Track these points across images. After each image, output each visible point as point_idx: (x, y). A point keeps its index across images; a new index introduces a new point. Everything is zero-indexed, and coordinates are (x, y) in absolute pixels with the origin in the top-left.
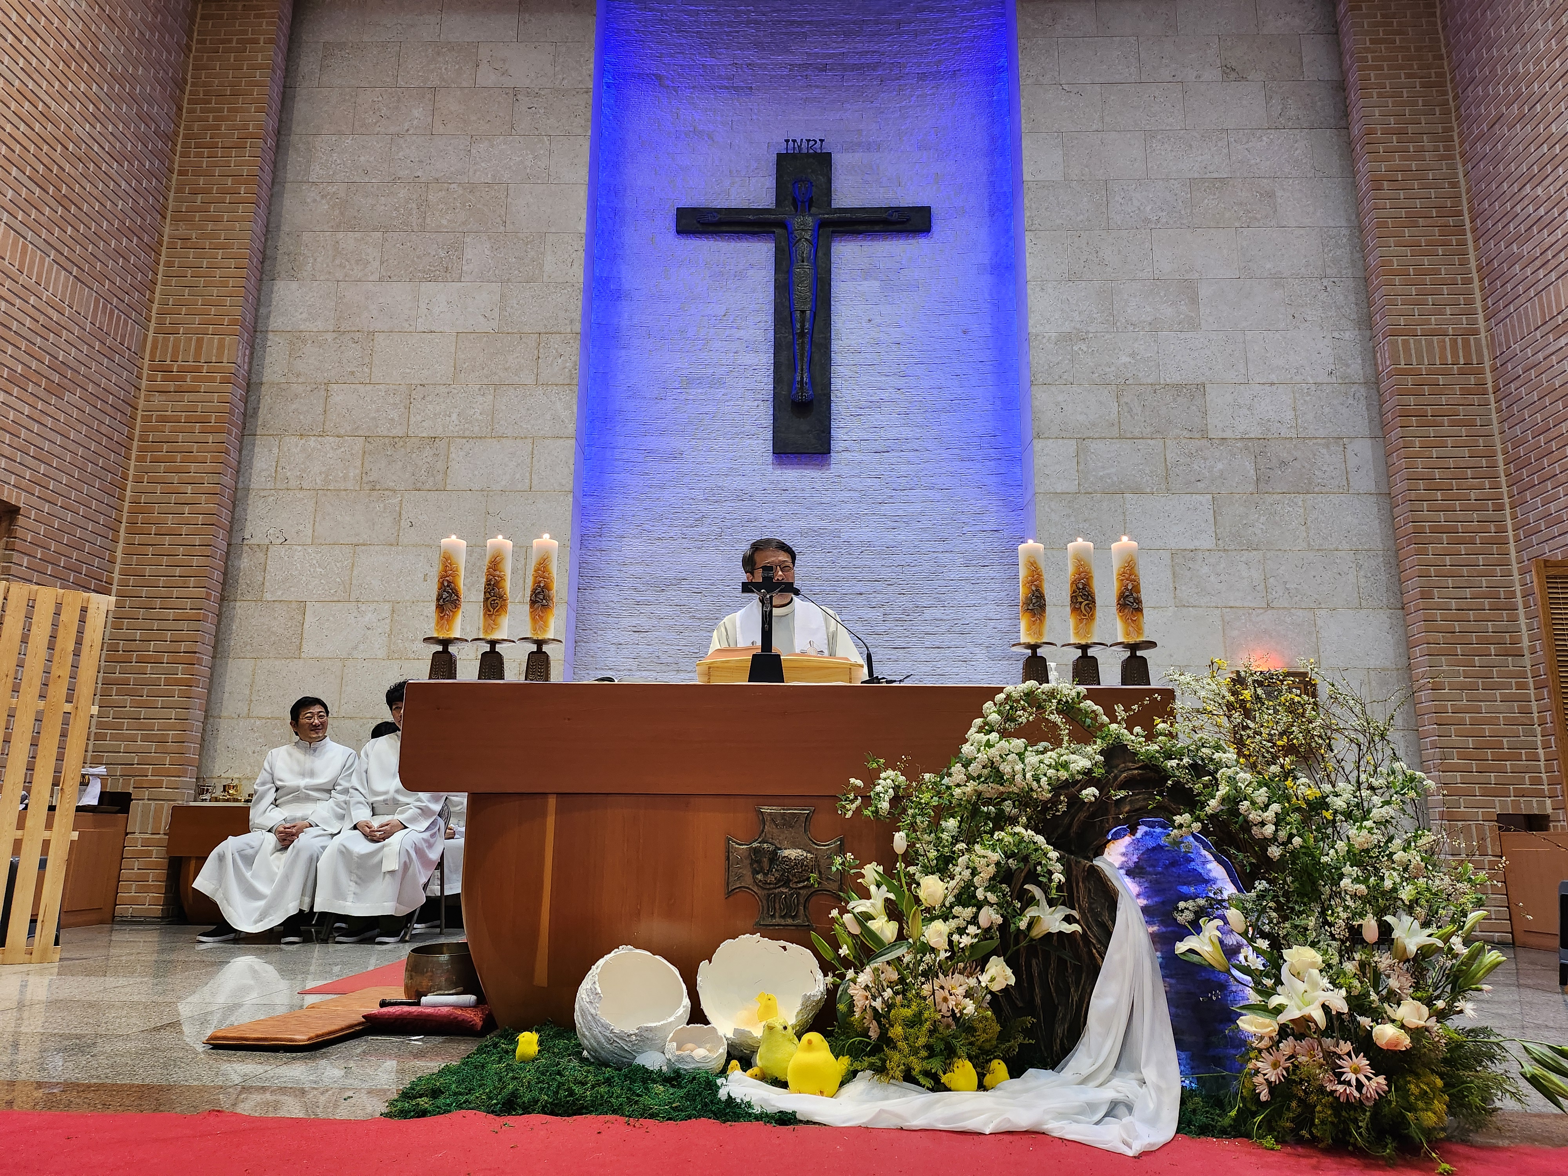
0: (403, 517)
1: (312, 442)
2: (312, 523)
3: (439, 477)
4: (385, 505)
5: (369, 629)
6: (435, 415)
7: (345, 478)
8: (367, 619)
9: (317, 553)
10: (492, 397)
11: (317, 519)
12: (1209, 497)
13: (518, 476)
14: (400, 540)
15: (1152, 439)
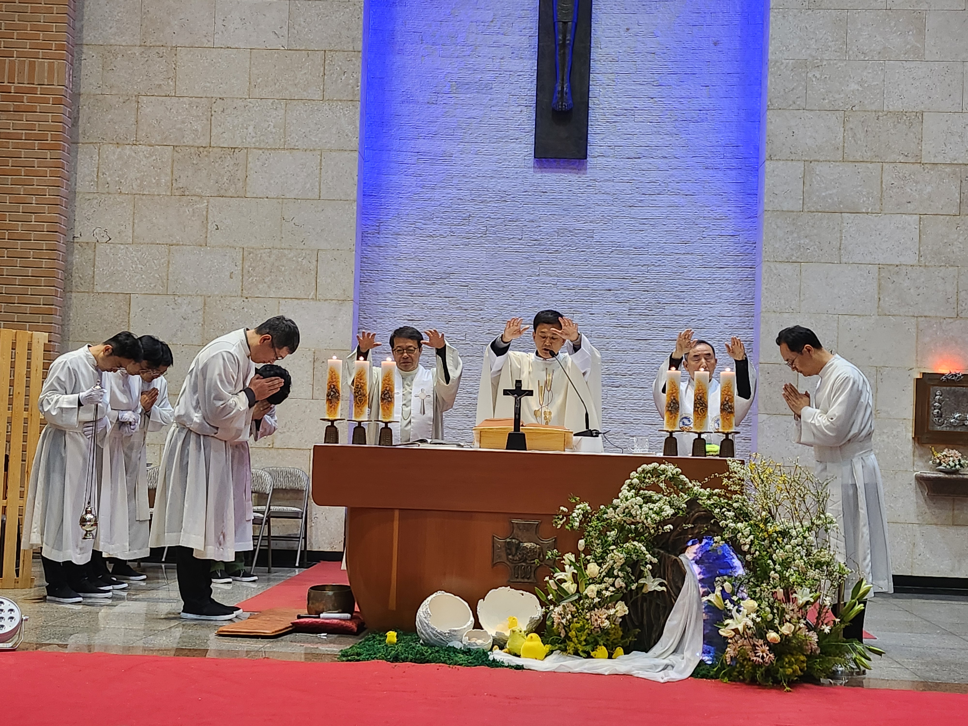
0: (209, 221)
1: (128, 150)
2: (131, 224)
3: (241, 184)
4: (193, 210)
5: (185, 319)
6: (233, 127)
7: (158, 184)
8: (183, 310)
9: (138, 251)
10: (283, 112)
11: (136, 221)
12: (917, 217)
13: (308, 185)
14: (208, 241)
15: (872, 162)
